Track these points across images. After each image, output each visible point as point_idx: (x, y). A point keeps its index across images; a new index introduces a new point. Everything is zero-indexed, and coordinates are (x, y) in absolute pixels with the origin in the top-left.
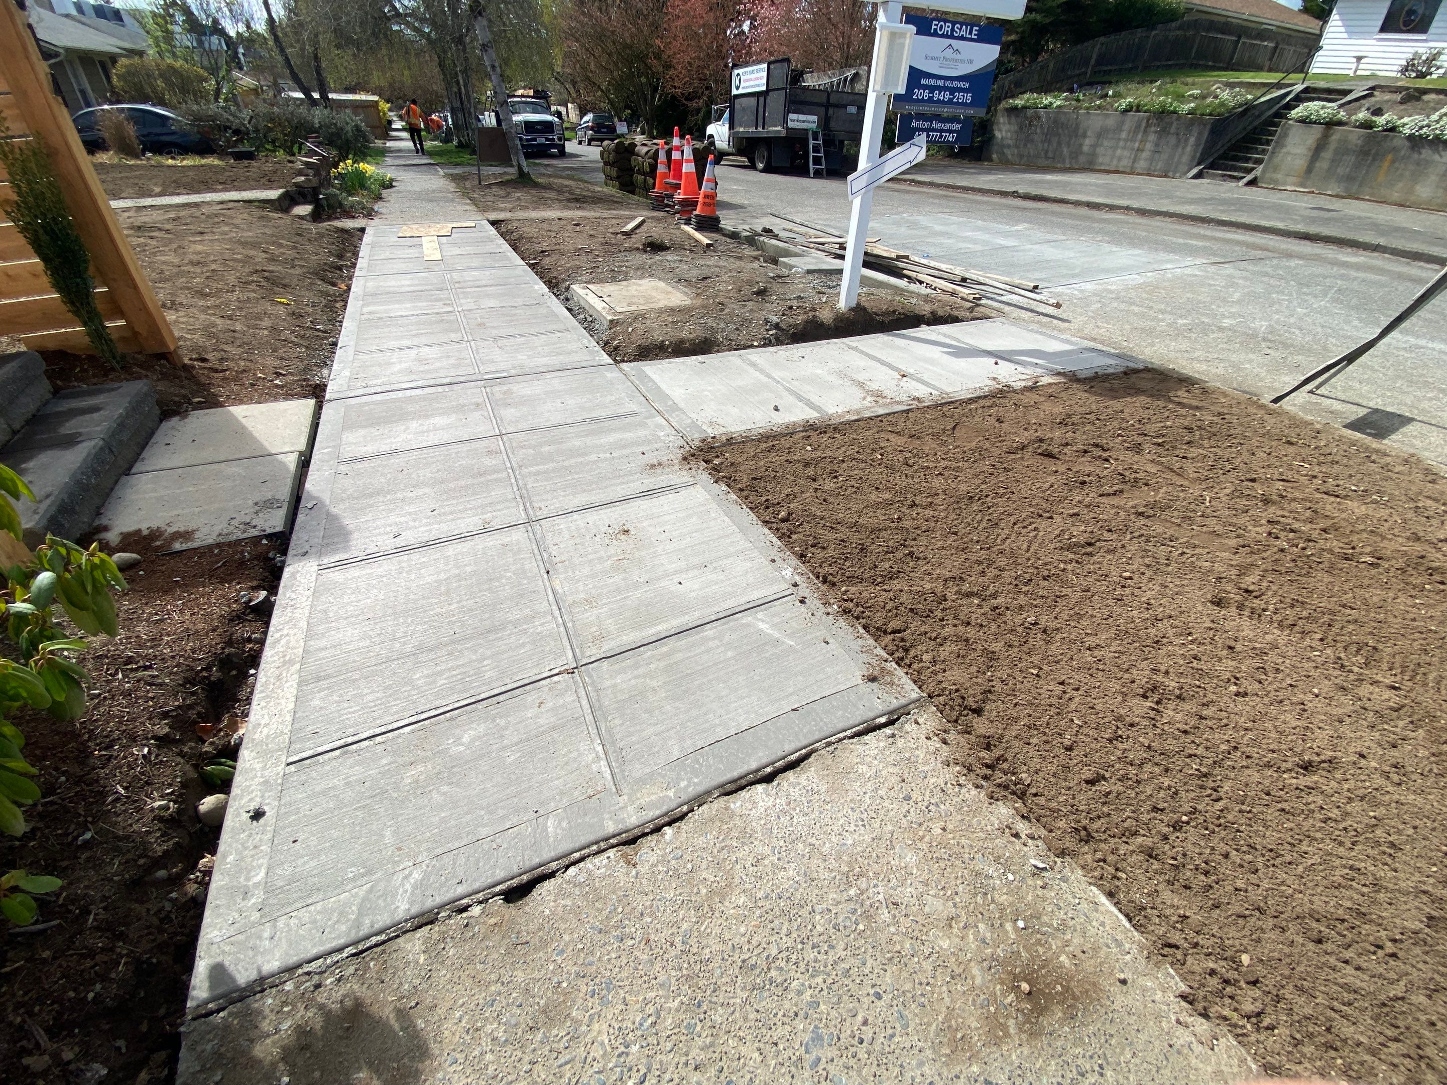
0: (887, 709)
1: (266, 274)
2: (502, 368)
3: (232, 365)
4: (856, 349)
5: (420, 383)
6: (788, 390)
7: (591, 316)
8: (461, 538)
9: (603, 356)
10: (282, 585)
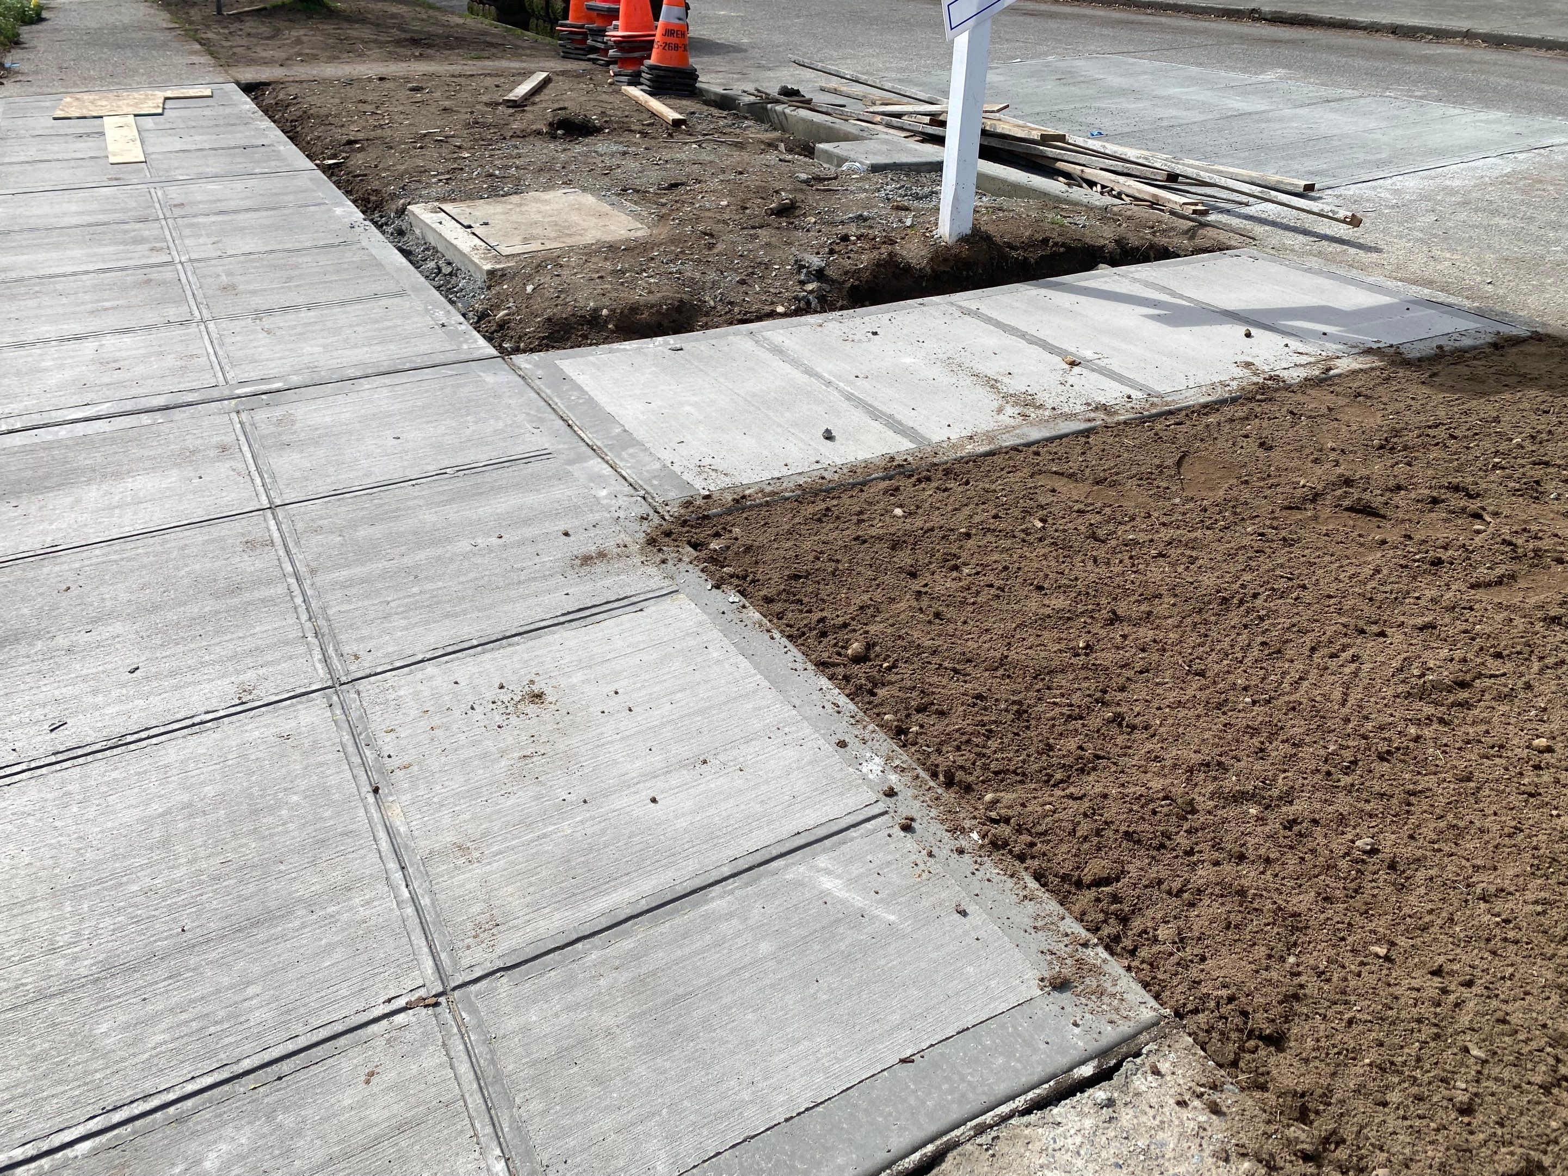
0: (1093, 1047)
2: (273, 373)
4: (976, 314)
5: (104, 409)
6: (849, 397)
7: (449, 264)
8: (194, 725)
9: (476, 341)
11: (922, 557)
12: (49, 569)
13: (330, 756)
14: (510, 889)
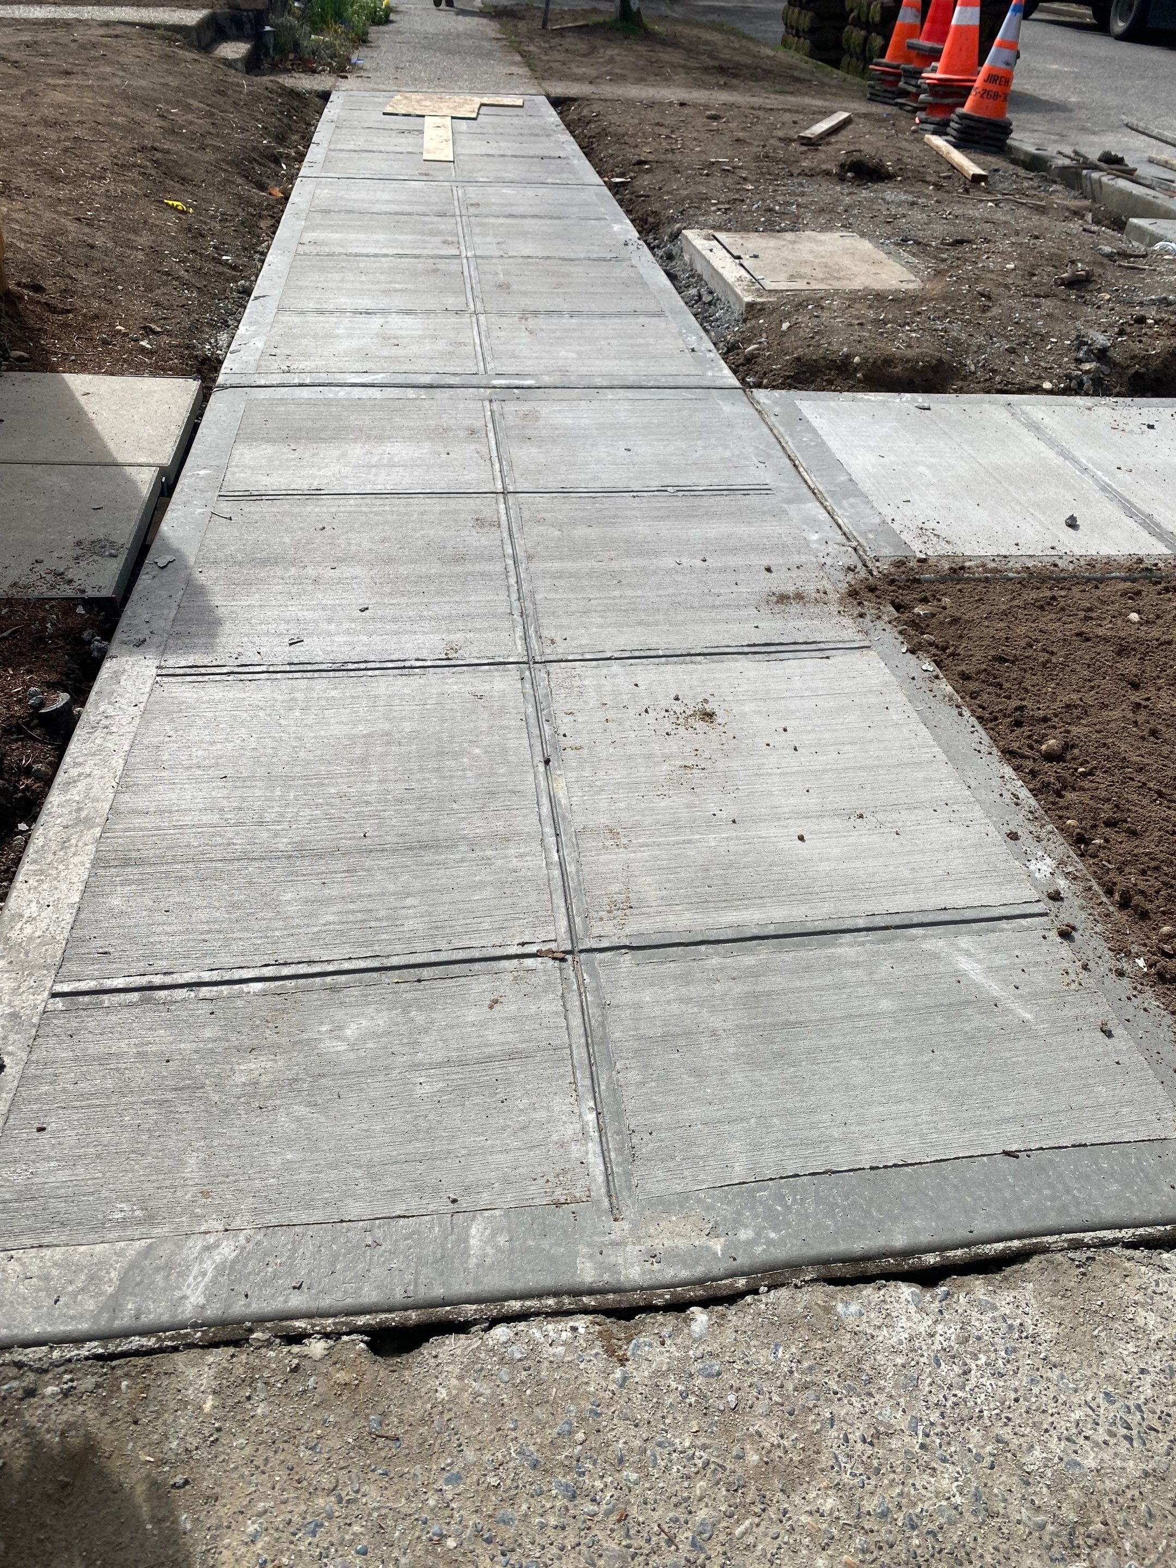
1: (158, 155)
2: (529, 370)
3: (79, 303)
5: (379, 378)
6: (1105, 488)
7: (711, 293)
8: (404, 667)
9: (721, 370)
10: (96, 687)
11: (1151, 671)
12: (311, 508)
13: (513, 723)
14: (649, 879)
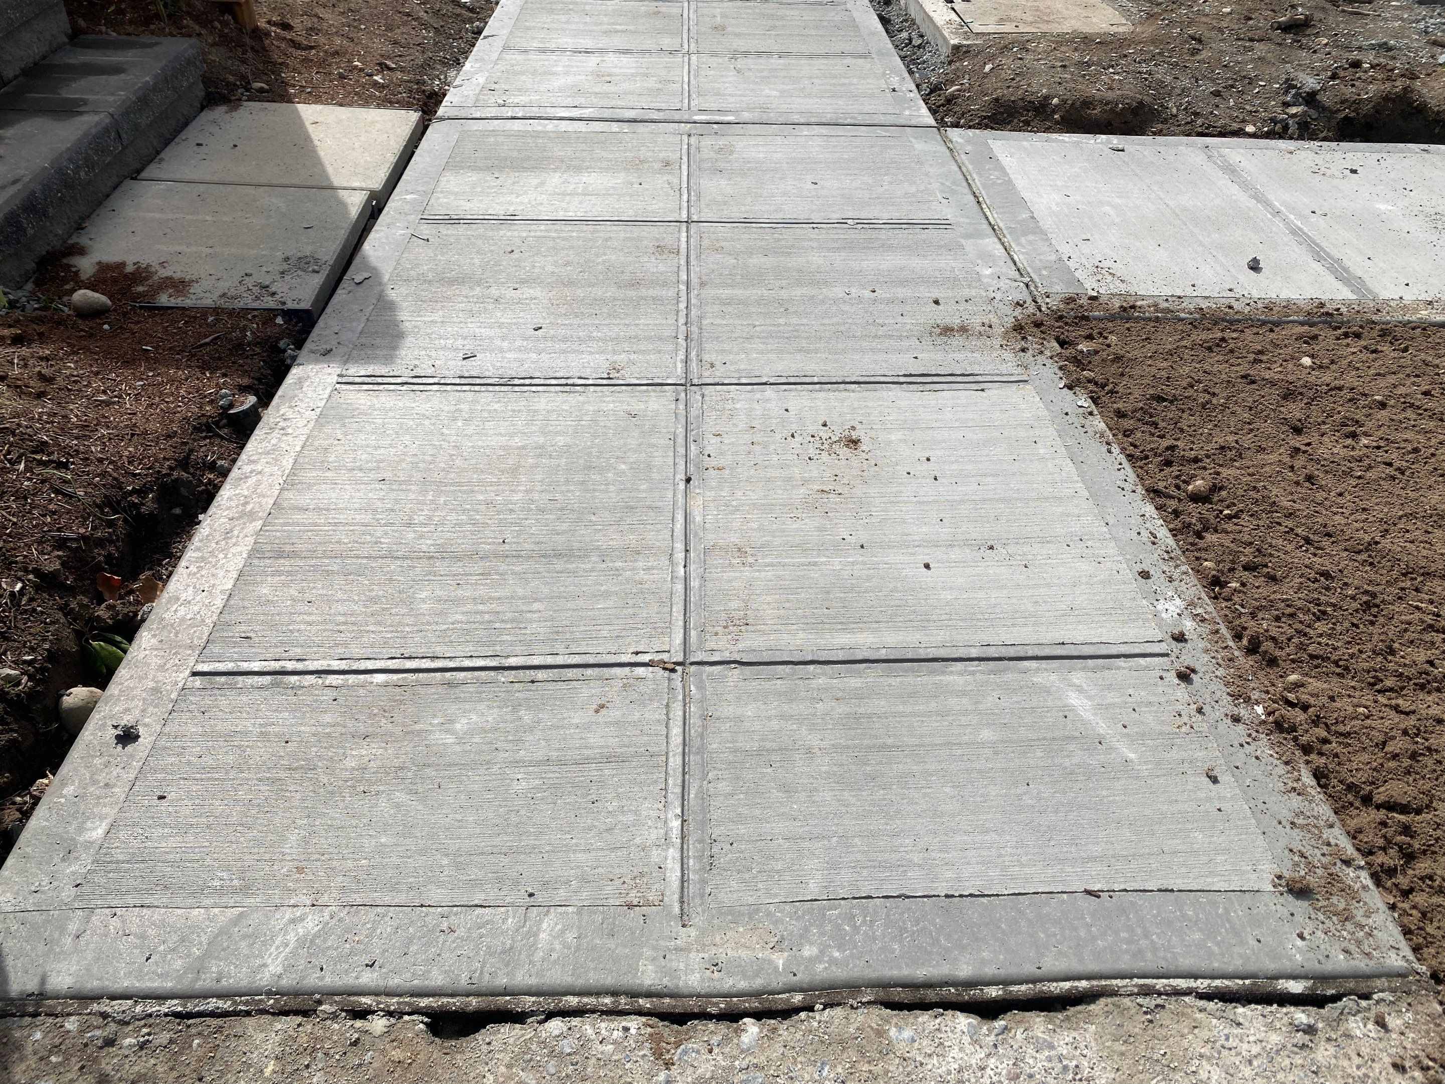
0: (1313, 966)
2: (731, 106)
3: (323, 40)
5: (587, 113)
6: (1295, 232)
7: (922, 36)
8: (567, 385)
9: (919, 109)
10: (280, 392)
11: (1316, 415)
12: (506, 232)
13: (662, 441)
14: (769, 599)
